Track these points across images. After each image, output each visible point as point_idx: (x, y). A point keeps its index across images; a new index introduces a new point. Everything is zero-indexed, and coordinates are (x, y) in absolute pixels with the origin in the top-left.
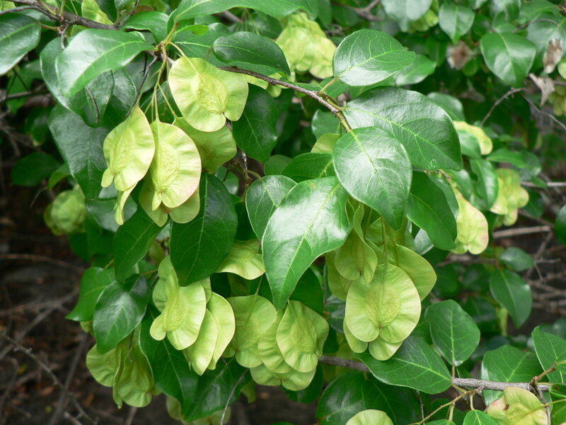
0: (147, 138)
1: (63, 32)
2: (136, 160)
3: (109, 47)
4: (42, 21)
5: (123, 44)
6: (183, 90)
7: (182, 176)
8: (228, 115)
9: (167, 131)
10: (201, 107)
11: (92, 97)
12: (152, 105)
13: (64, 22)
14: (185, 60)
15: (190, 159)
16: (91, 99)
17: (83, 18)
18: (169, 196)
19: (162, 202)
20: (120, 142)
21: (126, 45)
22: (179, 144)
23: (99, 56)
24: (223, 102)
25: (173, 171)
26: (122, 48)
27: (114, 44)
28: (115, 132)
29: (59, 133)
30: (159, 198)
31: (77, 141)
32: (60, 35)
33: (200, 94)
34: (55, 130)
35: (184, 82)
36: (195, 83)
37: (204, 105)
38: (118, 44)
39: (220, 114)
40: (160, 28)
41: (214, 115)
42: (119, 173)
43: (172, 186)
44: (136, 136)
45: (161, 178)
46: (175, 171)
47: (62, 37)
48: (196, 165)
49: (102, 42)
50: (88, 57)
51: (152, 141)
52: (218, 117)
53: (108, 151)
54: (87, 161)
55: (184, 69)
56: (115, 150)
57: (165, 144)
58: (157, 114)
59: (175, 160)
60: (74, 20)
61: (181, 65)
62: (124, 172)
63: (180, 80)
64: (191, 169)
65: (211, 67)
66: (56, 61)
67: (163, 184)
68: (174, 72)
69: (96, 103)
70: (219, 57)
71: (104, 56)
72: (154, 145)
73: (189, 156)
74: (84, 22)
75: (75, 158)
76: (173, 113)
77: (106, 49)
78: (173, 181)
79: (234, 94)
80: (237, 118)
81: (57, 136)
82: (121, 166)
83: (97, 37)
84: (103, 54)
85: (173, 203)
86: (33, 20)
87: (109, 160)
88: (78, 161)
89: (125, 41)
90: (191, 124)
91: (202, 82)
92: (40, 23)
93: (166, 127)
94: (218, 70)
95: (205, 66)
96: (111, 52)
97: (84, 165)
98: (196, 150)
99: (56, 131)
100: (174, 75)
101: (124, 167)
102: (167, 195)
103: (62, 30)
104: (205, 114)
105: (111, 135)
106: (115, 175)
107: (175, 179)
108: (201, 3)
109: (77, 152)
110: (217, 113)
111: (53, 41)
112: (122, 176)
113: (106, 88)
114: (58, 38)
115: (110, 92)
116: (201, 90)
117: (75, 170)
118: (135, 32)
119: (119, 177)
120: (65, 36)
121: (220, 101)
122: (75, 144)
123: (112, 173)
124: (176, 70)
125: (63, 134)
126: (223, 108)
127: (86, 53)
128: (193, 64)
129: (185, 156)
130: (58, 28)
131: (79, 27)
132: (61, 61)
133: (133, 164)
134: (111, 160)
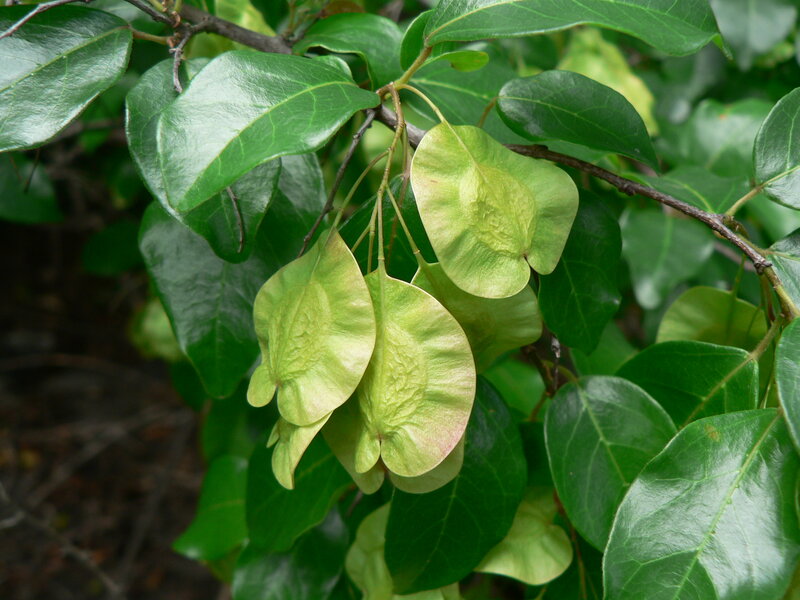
0: (358, 312)
1: (178, 49)
2: (331, 361)
3: (280, 96)
4: (138, 23)
5: (310, 88)
6: (442, 203)
7: (431, 406)
8: (535, 261)
9: (404, 299)
10: (480, 243)
11: (232, 196)
12: (372, 233)
13: (180, 28)
14: (447, 131)
15: (451, 367)
16: (229, 201)
17: (219, 20)
18: (400, 449)
19: (380, 459)
20: (293, 312)
21: (316, 92)
22: (430, 333)
23: (254, 116)
24: (525, 231)
25: (412, 392)
26: (307, 96)
27: (289, 88)
28: (282, 281)
29: (159, 260)
30: (374, 450)
31: (196, 277)
32: (171, 56)
33: (478, 213)
34: (152, 252)
35: (445, 182)
36: (467, 186)
37: (486, 238)
38: (300, 88)
39: (519, 259)
40: (378, 51)
41: (505, 261)
42: (289, 382)
43: (407, 428)
44: (331, 303)
45: (383, 406)
46: (417, 393)
47: (176, 60)
48: (465, 383)
49: (263, 82)
50: (231, 116)
51: (371, 320)
52: (514, 265)
53: (264, 323)
54: (213, 322)
55: (445, 153)
56: (281, 327)
57: (396, 331)
58: (381, 258)
59: (417, 367)
60: (201, 24)
61: (438, 143)
62: (301, 382)
63: (435, 177)
64: (454, 392)
65: (497, 147)
66: (160, 125)
67: (387, 422)
68: (422, 159)
69: (239, 210)
70: (514, 125)
71: (266, 116)
72: (374, 330)
73: (453, 362)
74: (222, 27)
75: (189, 314)
76: (417, 252)
77: (270, 100)
78: (410, 416)
79: (548, 214)
80: (551, 268)
81: (154, 265)
82: (294, 368)
83: (251, 69)
84: (265, 111)
85: (406, 466)
86: (119, 22)
87: (266, 342)
88: (197, 322)
89: (313, 82)
90: (455, 281)
91: (484, 183)
92: (132, 29)
93: (401, 288)
94: (513, 156)
95: (485, 145)
96: (282, 106)
97: (207, 329)
98: (468, 350)
99: (152, 256)
100: (421, 164)
101: (302, 373)
102: (394, 445)
103: (176, 45)
104: (488, 258)
105: (270, 286)
106: (281, 384)
107: (415, 413)
108: (489, 5)
109: (195, 301)
110: (513, 257)
111: (156, 67)
112: (296, 390)
113: (263, 178)
114: (167, 61)
115: (271, 184)
116: (481, 204)
117: (189, 339)
118: (331, 57)
119: (288, 391)
120: (182, 57)
121: (521, 228)
122: (191, 285)
123: (271, 379)
124: (427, 153)
125: (167, 263)
126: (527, 245)
127: (228, 107)
128: (464, 141)
129: (441, 359)
130: (169, 40)
131: (212, 37)
132: (169, 124)
133: (321, 368)
134: (273, 346)
